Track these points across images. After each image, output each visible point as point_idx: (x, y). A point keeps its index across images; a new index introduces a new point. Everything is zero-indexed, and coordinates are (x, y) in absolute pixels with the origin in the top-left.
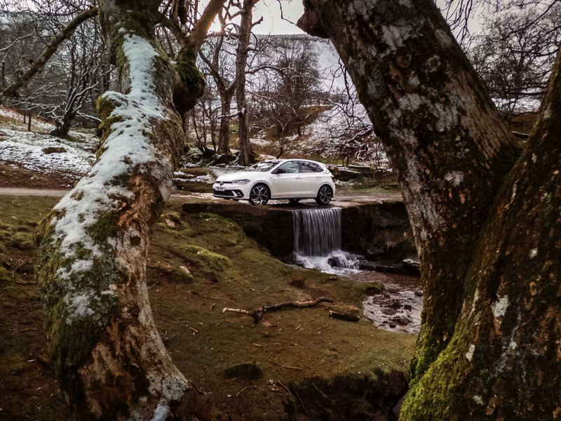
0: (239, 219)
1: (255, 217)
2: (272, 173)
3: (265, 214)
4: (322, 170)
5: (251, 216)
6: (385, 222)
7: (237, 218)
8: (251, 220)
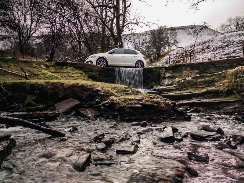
0: (85, 71)
1: (94, 70)
2: (108, 53)
3: (100, 69)
4: (138, 54)
5: (92, 69)
6: (168, 75)
7: (85, 70)
8: (92, 72)
